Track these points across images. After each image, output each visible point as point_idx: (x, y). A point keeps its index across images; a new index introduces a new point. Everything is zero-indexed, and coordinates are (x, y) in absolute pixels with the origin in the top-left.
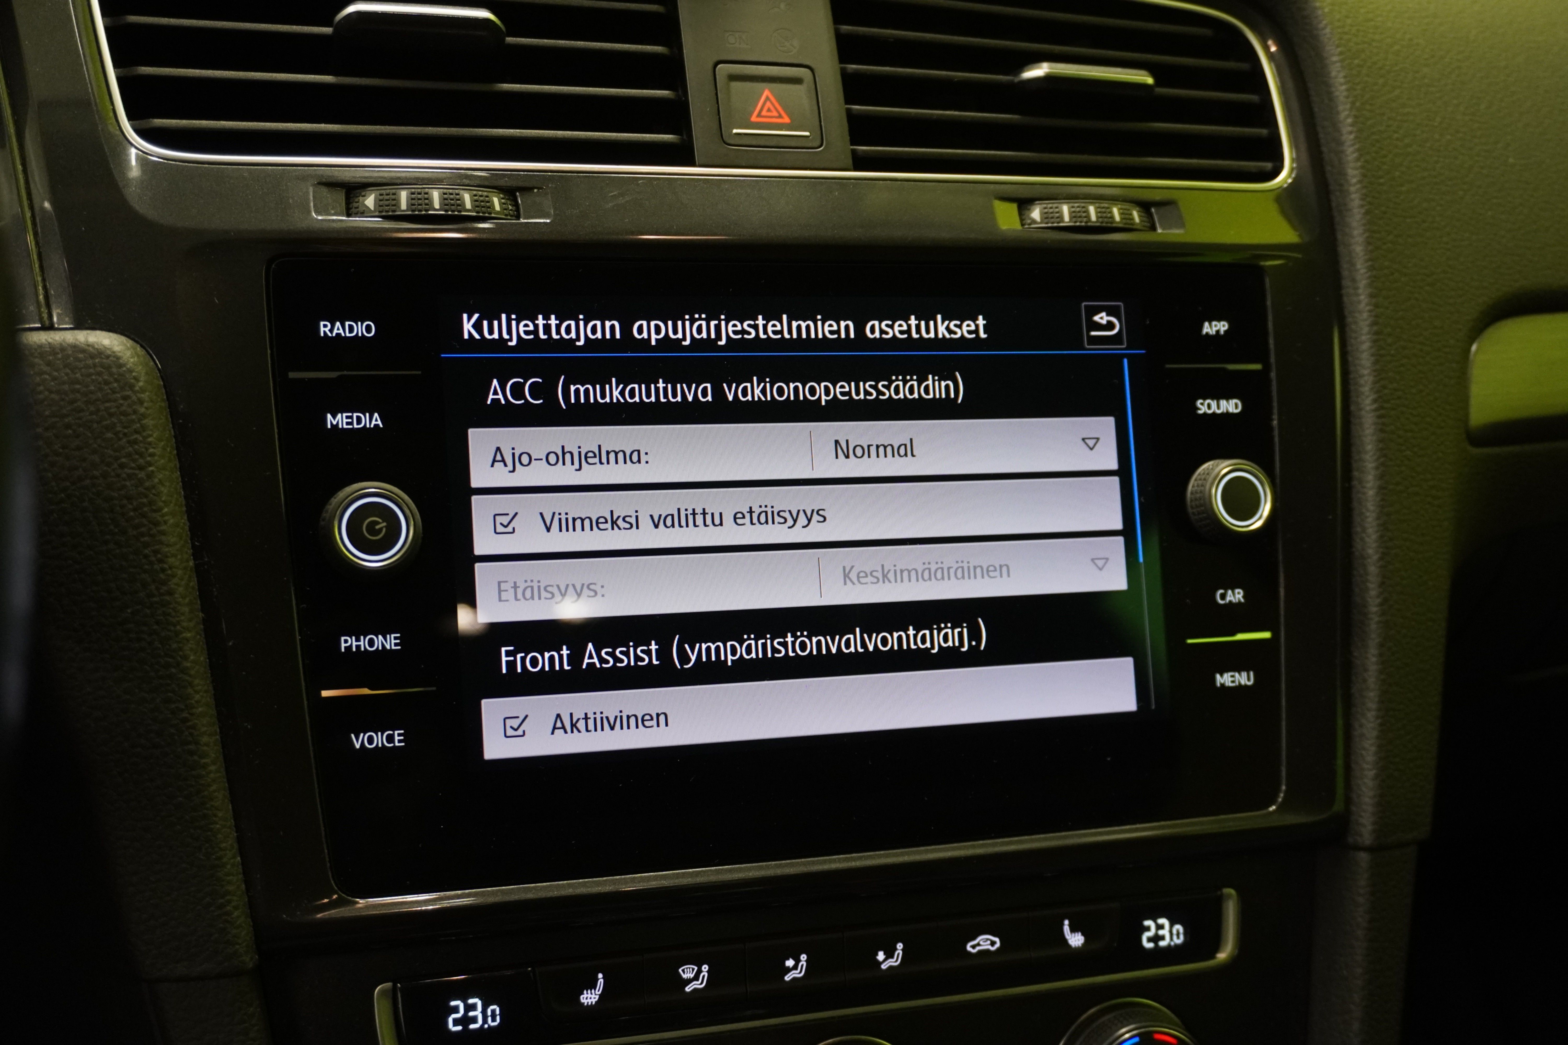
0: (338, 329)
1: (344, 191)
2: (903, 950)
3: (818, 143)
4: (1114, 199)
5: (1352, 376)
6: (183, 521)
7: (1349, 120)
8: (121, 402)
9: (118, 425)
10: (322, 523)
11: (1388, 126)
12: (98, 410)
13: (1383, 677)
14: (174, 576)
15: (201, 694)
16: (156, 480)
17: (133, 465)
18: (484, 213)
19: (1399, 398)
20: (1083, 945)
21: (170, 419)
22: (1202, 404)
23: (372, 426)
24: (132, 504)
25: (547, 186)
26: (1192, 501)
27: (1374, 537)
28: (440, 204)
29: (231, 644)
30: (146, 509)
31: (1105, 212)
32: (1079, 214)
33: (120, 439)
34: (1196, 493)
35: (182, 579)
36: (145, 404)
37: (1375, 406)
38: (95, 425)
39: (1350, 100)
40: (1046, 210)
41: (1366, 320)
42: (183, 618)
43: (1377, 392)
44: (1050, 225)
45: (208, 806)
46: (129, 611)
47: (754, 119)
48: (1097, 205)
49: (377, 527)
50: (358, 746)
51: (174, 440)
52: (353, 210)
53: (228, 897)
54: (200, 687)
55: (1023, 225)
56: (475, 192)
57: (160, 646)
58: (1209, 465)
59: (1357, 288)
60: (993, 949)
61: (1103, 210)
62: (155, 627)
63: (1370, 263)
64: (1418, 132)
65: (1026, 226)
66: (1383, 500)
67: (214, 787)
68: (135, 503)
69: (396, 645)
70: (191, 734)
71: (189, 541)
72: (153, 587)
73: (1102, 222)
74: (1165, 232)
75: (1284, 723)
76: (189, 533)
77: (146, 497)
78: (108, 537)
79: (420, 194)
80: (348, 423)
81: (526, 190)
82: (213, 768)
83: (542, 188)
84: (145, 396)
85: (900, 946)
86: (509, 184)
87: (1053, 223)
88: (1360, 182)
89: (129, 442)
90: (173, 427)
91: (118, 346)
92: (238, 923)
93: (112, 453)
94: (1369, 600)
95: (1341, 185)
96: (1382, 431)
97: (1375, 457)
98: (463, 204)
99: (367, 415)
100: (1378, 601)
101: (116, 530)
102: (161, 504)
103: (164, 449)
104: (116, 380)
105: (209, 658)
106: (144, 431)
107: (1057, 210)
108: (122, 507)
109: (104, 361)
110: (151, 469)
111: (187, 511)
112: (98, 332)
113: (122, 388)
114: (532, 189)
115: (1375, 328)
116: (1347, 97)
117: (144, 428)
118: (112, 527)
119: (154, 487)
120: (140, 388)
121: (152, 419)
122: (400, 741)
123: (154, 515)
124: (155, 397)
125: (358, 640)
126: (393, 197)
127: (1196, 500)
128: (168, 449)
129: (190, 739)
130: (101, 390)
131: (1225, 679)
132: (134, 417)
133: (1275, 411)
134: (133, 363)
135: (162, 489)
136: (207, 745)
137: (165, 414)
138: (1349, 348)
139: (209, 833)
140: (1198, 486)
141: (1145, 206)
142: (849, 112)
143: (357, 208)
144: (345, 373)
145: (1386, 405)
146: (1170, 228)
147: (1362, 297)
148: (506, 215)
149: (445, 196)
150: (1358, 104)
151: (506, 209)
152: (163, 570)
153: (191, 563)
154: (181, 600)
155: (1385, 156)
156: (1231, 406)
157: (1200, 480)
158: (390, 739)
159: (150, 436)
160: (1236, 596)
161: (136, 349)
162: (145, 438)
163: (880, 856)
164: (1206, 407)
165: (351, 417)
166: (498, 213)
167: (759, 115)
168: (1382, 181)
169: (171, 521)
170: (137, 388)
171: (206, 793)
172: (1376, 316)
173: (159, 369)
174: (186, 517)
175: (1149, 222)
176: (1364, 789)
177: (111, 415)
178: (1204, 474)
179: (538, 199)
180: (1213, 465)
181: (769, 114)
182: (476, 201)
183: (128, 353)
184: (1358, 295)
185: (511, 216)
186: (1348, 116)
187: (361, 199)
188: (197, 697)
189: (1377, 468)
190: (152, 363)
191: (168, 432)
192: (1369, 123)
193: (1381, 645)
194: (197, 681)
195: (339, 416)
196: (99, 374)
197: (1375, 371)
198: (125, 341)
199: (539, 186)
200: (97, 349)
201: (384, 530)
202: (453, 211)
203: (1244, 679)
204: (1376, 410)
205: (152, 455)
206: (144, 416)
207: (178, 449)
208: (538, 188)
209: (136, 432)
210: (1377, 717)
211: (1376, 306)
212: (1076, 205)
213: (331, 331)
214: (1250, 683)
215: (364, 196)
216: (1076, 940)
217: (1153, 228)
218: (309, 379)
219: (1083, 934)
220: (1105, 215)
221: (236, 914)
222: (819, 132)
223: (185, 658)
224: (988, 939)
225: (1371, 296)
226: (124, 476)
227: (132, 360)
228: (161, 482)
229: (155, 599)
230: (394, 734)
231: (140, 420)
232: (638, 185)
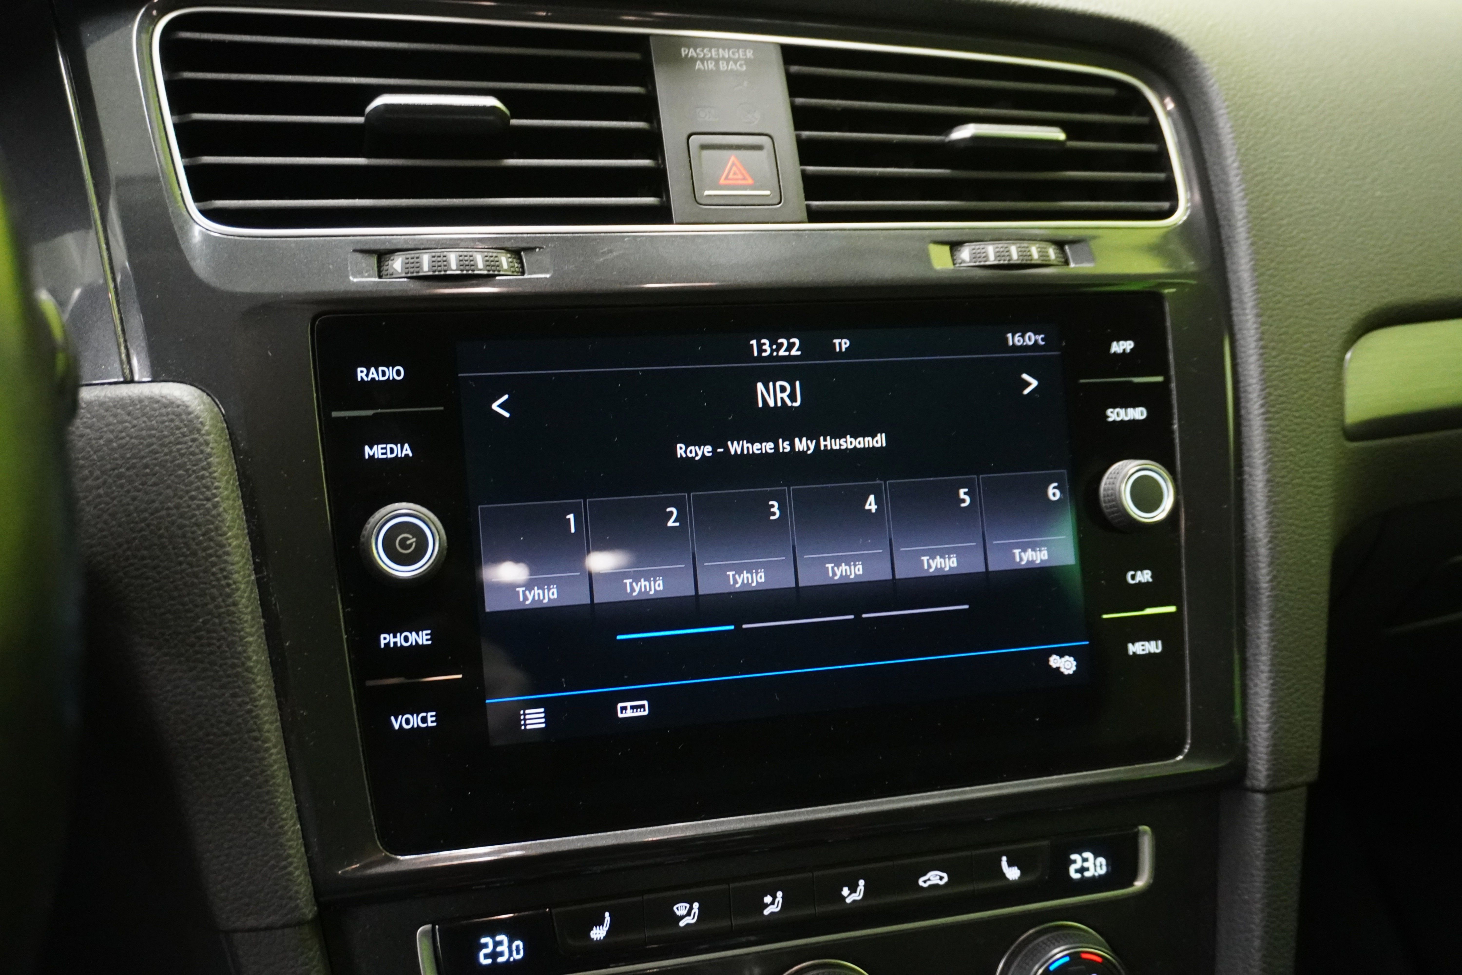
0: (373, 374)
1: (376, 257)
2: (865, 886)
3: (778, 200)
4: (1033, 239)
5: (1242, 384)
6: (245, 542)
7: (1236, 165)
8: (190, 444)
9: (188, 463)
10: (362, 540)
11: (1270, 168)
12: (171, 452)
13: (1273, 644)
14: (237, 589)
15: (263, 688)
16: (221, 509)
17: (201, 497)
18: (494, 271)
19: (1283, 403)
20: (1019, 878)
21: (233, 456)
22: (1112, 412)
23: (403, 456)
24: (200, 529)
25: (547, 246)
26: (1104, 497)
27: (1264, 523)
28: (457, 265)
29: (287, 644)
30: (212, 534)
31: (1025, 251)
32: (1003, 254)
33: (190, 476)
34: (1108, 489)
35: (245, 592)
36: (211, 445)
37: (1262, 410)
38: (169, 465)
39: (1236, 147)
40: (974, 251)
41: (1253, 336)
42: (246, 625)
43: (1265, 398)
44: (977, 264)
45: (271, 783)
46: (201, 620)
47: (722, 181)
48: (1018, 245)
49: (408, 542)
50: (397, 727)
51: (236, 473)
52: (384, 273)
53: (290, 860)
54: (262, 683)
55: (954, 264)
56: (486, 254)
57: (227, 649)
58: (1119, 466)
59: (1244, 309)
60: (942, 883)
61: (1023, 249)
62: (223, 633)
63: (1256, 287)
64: (1296, 172)
65: (957, 265)
66: (1270, 491)
67: (275, 767)
68: (203, 529)
69: (427, 640)
70: (255, 723)
71: (251, 559)
72: (220, 599)
73: (1022, 260)
74: (1078, 266)
75: (1188, 685)
76: (250, 551)
77: (213, 523)
78: (181, 559)
79: (439, 257)
80: (383, 454)
81: (529, 249)
82: (274, 751)
83: (543, 248)
84: (210, 438)
85: (862, 883)
86: (514, 246)
87: (980, 262)
88: (1246, 217)
89: (197, 477)
90: (236, 462)
91: (187, 396)
92: (299, 881)
93: (183, 487)
94: (1261, 577)
95: (1229, 220)
96: (1269, 432)
97: (1263, 455)
98: (475, 265)
99: (399, 445)
100: (1268, 578)
101: (188, 553)
102: (225, 529)
103: (228, 482)
104: (186, 426)
105: (270, 657)
106: (210, 468)
107: (983, 251)
108: (193, 532)
109: (176, 409)
110: (216, 499)
111: (248, 533)
112: (171, 384)
113: (191, 432)
114: (535, 248)
115: (1261, 343)
116: (1234, 144)
117: (210, 465)
118: (185, 550)
119: (219, 515)
120: (207, 431)
121: (217, 457)
122: (432, 722)
123: (220, 538)
124: (219, 439)
125: (395, 637)
126: (417, 260)
127: (1108, 496)
128: (231, 482)
129: (254, 727)
130: (173, 434)
131: (1137, 648)
132: (201, 456)
133: (1176, 416)
134: (200, 410)
135: (227, 516)
136: (268, 731)
137: (227, 452)
138: (1239, 361)
139: (272, 806)
140: (1110, 484)
141: (1060, 244)
142: (804, 174)
143: (387, 270)
144: (379, 411)
145: (1273, 410)
146: (1082, 262)
147: (1249, 317)
148: (513, 272)
149: (461, 258)
150: (1243, 150)
151: (512, 267)
152: (228, 585)
153: (253, 577)
154: (244, 609)
155: (1267, 195)
156: (1138, 413)
157: (1112, 478)
158: (424, 720)
159: (215, 472)
160: (1145, 576)
161: (203, 397)
162: (211, 473)
163: (843, 808)
164: (1114, 415)
165: (385, 448)
166: (506, 270)
167: (727, 178)
168: (1265, 216)
169: (235, 543)
170: (203, 432)
171: (269, 772)
172: (1263, 333)
173: (222, 413)
174: (247, 538)
175: (1063, 258)
176: (1259, 740)
177: (182, 455)
178: (1114, 473)
179: (540, 257)
180: (1122, 465)
181: (735, 177)
182: (487, 261)
183: (196, 402)
184: (1246, 315)
185: (518, 272)
186: (1234, 162)
187: (390, 262)
188: (260, 691)
189: (1265, 464)
190: (216, 409)
191: (231, 467)
192: (1253, 166)
193: (1272, 616)
194: (259, 678)
195: (375, 446)
196: (172, 421)
197: (1261, 380)
198: (193, 391)
199: (539, 246)
200: (169, 400)
201: (414, 545)
202: (468, 271)
203: (1153, 647)
204: (1263, 414)
205: (217, 488)
206: (210, 455)
207: (239, 480)
208: (540, 248)
209: (203, 469)
210: (1270, 678)
211: (1262, 324)
212: (1000, 246)
213: (367, 375)
214: (1159, 650)
215: (393, 260)
216: (1013, 873)
217: (1066, 263)
218: (349, 417)
219: (1019, 868)
220: (1025, 253)
221: (297, 873)
222: (778, 190)
223: (249, 658)
224: (937, 875)
225: (1258, 315)
226: (194, 506)
227: (199, 408)
228: (225, 510)
229: (223, 610)
230: (427, 716)
231: (206, 459)
232: (624, 242)
